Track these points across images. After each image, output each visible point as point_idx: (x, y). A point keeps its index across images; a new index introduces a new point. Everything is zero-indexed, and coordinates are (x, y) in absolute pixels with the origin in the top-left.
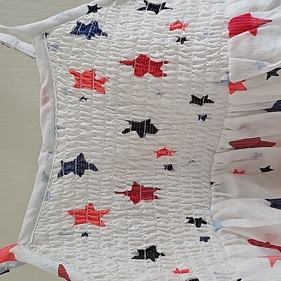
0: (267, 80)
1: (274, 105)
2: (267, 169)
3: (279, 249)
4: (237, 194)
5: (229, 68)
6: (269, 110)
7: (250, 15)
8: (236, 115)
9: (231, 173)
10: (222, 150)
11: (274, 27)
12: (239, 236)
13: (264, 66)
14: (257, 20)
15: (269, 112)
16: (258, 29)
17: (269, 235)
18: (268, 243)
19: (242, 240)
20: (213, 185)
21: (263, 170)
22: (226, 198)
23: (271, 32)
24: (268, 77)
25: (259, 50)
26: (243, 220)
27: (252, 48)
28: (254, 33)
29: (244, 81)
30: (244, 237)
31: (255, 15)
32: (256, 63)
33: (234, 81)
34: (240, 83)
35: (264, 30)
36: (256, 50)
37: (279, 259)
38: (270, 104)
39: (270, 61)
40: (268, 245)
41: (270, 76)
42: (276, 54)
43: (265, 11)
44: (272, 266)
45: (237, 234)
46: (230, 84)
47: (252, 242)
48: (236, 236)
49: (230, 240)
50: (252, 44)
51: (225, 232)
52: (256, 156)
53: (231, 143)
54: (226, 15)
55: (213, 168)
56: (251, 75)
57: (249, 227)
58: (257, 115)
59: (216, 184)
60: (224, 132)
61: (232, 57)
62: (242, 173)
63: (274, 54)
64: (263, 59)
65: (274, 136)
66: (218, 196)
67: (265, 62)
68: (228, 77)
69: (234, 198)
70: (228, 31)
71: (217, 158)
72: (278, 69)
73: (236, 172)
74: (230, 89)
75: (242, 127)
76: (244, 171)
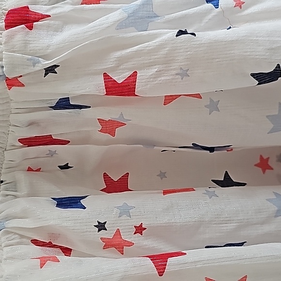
0: (44, 77)
1: (57, 103)
2: (66, 167)
3: (61, 249)
4: (26, 193)
5: (3, 63)
6: (54, 108)
7: (28, 8)
8: (19, 112)
9: (25, 170)
10: (13, 147)
11: (52, 22)
12: (22, 236)
13: (39, 62)
14: (36, 14)
15: (55, 109)
16: (34, 23)
17: (53, 235)
18: (50, 243)
19: (24, 240)
20: (2, 184)
21: (61, 168)
22: (16, 197)
23: (48, 26)
24: (46, 74)
25: (33, 45)
26: (27, 220)
27: (26, 43)
28: (31, 28)
29: (21, 76)
30: (28, 238)
31: (32, 8)
32: (31, 59)
33: (10, 77)
34: (16, 78)
35: (41, 25)
36: (31, 45)
37: (49, 260)
38: (53, 101)
39: (46, 57)
40: (50, 245)
41: (48, 73)
42: (51, 50)
43: (46, 5)
44: (41, 267)
45: (20, 235)
46: (7, 79)
47: (35, 242)
48: (19, 237)
49: (12, 241)
50: (27, 38)
51: (8, 233)
52: (52, 154)
53: (20, 141)
54: (5, 6)
55: (4, 166)
56: (27, 71)
57: (31, 227)
58: (40, 112)
59: (6, 182)
60: (11, 128)
61: (7, 51)
62: (38, 170)
63: (49, 51)
64: (38, 55)
65: (66, 133)
66: (7, 195)
67: (40, 59)
68: (3, 72)
69: (23, 196)
70: (4, 23)
71: (8, 155)
72: (56, 66)
73: (30, 169)
74: (7, 85)
75: (31, 124)
76: (40, 169)
